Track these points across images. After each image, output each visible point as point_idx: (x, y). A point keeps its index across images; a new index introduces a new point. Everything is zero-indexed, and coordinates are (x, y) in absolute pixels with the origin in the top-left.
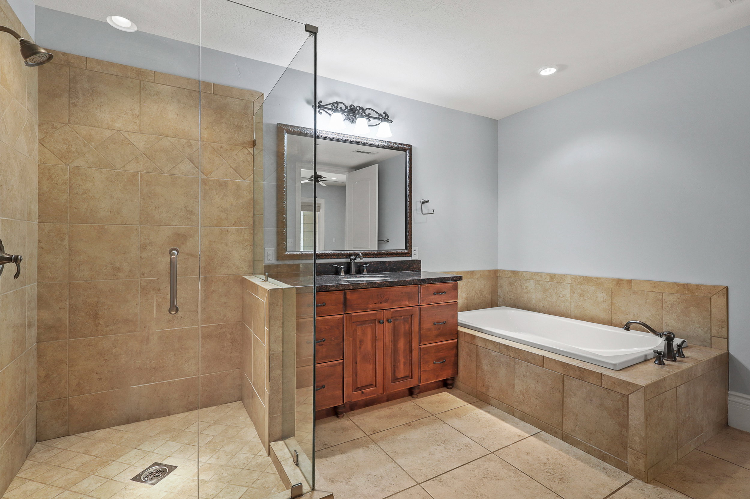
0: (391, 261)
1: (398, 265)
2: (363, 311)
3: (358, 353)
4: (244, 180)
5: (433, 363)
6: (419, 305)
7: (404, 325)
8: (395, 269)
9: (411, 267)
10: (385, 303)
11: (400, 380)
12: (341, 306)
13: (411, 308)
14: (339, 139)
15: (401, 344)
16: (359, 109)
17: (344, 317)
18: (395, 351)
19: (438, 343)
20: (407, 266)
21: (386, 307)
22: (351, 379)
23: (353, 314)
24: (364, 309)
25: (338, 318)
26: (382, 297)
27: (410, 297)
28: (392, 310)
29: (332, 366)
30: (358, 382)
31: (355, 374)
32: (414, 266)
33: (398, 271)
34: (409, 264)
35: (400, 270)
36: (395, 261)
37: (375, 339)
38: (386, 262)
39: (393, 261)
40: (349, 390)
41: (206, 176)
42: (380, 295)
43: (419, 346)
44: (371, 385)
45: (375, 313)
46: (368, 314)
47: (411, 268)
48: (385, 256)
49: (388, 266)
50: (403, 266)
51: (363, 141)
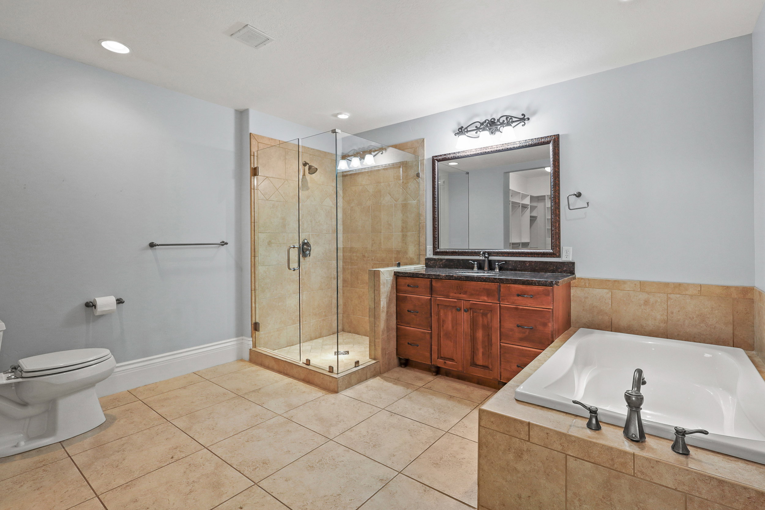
0: (532, 261)
1: (541, 266)
2: (445, 297)
3: (442, 330)
4: (414, 201)
5: (516, 365)
6: (500, 304)
7: (483, 318)
8: (538, 269)
9: (559, 268)
10: (464, 294)
11: (479, 367)
12: (429, 290)
13: (491, 304)
14: (475, 154)
15: (480, 334)
16: (494, 120)
17: (431, 299)
18: (473, 339)
19: (523, 348)
20: (554, 268)
21: (464, 298)
22: (436, 348)
23: (438, 298)
24: (447, 296)
25: (427, 299)
26: (461, 289)
27: (489, 293)
28: (471, 302)
29: (423, 333)
30: (441, 352)
31: (439, 345)
32: (563, 268)
33: (542, 272)
34: (557, 265)
35: (544, 271)
36: (538, 261)
37: (455, 323)
38: (526, 261)
39: (535, 261)
40: (435, 356)
41: (396, 202)
42: (459, 287)
43: (500, 342)
44: (452, 360)
45: (455, 301)
46: (449, 301)
47: (559, 270)
48: (523, 256)
49: (529, 266)
50: (548, 267)
51: (488, 150)
